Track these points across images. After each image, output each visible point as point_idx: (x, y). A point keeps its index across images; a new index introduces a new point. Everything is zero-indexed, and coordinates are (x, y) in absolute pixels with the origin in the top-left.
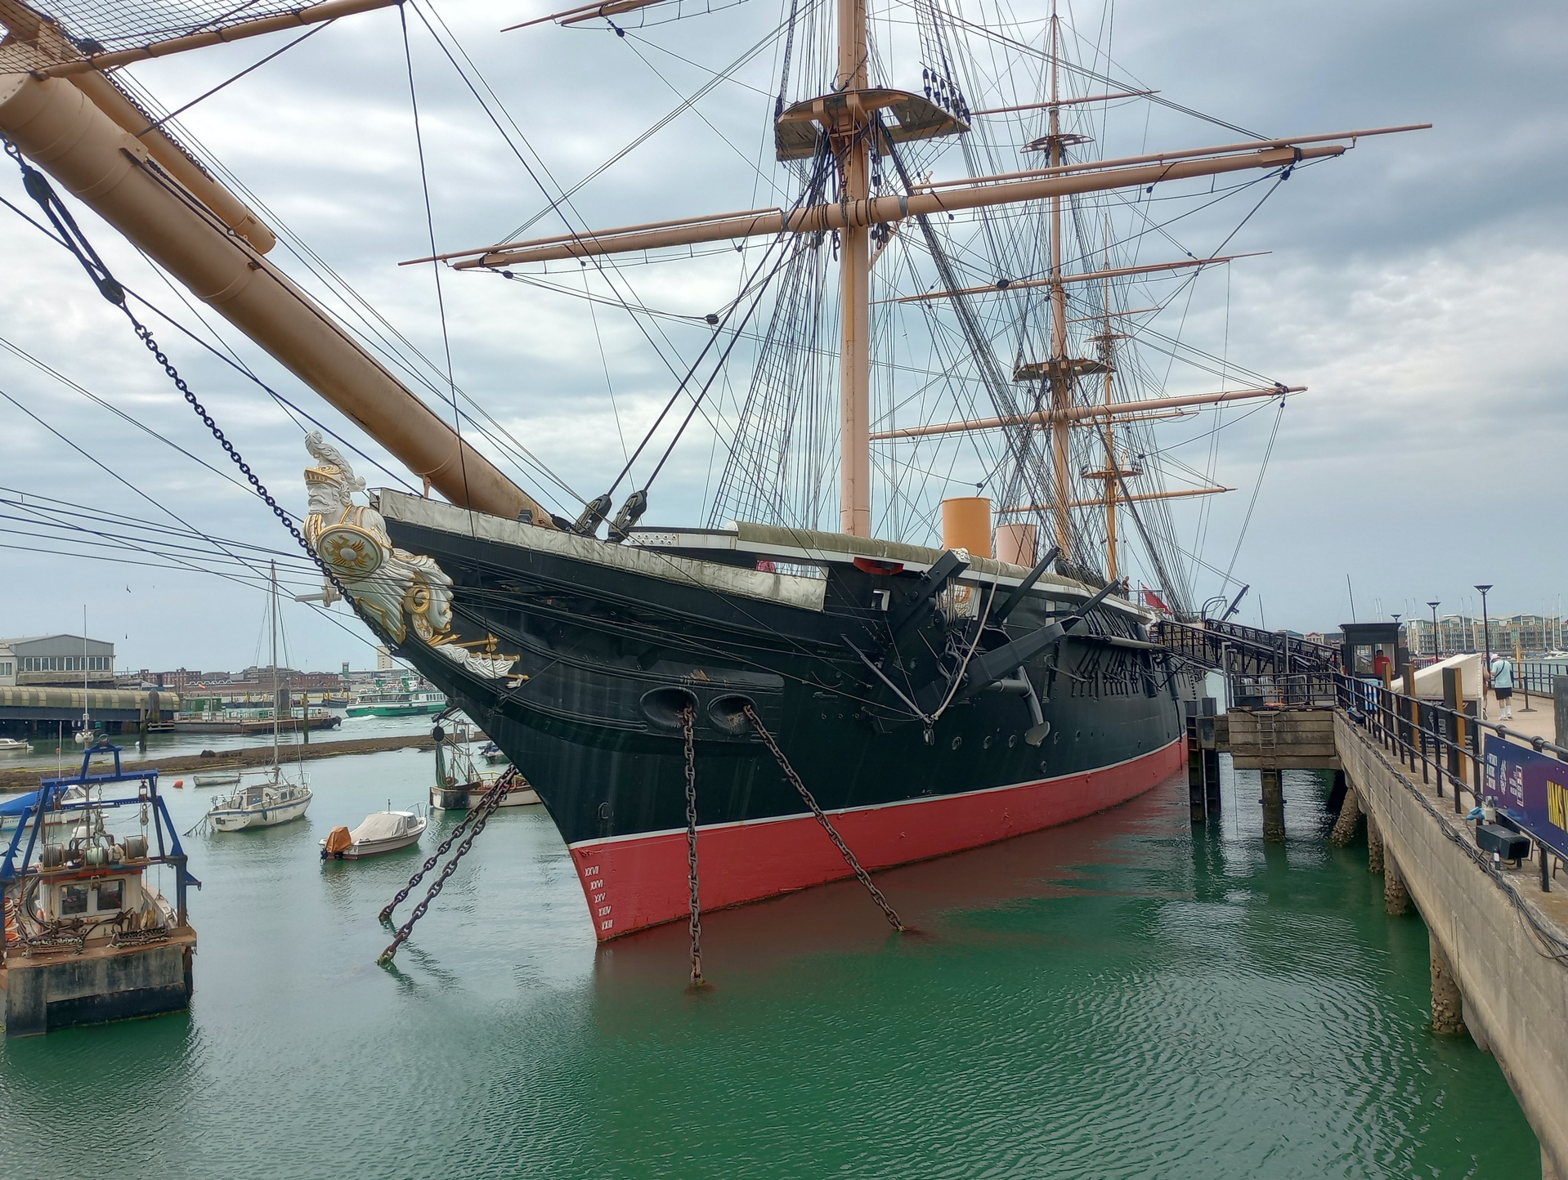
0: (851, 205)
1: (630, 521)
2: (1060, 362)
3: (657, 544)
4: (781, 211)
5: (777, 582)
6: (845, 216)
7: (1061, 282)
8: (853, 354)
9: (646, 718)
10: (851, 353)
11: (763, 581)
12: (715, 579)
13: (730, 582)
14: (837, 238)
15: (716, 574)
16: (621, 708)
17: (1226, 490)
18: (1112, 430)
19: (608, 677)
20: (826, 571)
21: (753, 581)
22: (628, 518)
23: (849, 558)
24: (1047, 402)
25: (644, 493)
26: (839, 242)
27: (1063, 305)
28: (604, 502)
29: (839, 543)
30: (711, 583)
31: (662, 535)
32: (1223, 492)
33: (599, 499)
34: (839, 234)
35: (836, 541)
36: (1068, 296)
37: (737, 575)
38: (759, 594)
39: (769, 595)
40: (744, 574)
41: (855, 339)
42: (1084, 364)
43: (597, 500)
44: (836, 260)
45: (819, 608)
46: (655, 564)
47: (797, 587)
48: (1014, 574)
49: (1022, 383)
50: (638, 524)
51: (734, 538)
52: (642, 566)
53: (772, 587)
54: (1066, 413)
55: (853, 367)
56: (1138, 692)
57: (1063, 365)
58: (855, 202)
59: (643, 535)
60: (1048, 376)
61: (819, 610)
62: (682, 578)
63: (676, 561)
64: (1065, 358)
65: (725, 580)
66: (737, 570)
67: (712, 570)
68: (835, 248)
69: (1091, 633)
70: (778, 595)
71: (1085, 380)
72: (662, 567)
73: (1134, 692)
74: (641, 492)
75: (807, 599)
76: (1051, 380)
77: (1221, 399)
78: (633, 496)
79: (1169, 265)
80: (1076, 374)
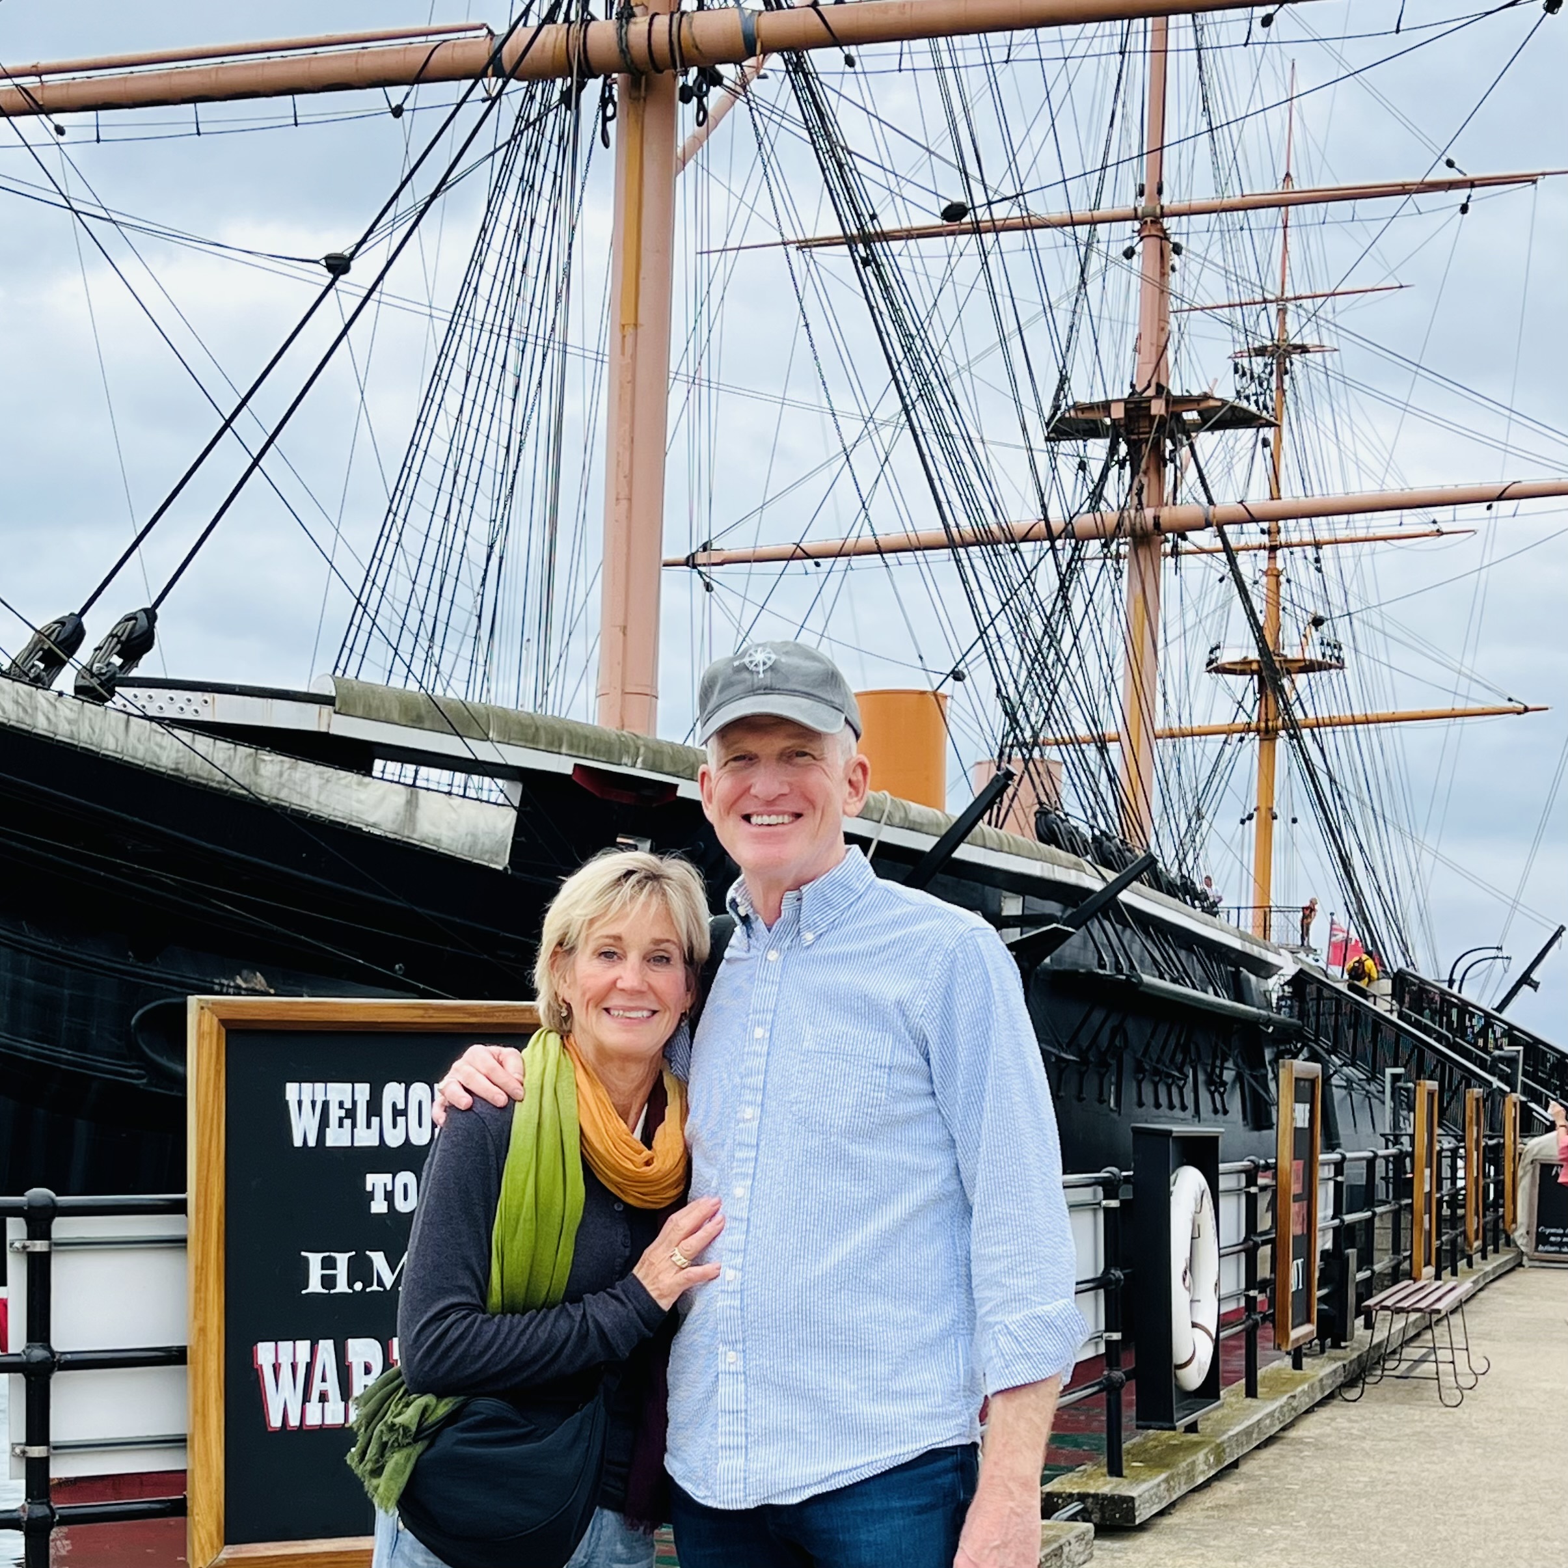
0: (638, 27)
1: (121, 667)
2: (1149, 400)
3: (171, 712)
4: (490, 32)
5: (412, 804)
6: (624, 48)
7: (1163, 215)
8: (634, 356)
9: (143, 1057)
10: (629, 350)
11: (383, 798)
12: (283, 786)
13: (314, 795)
14: (611, 96)
15: (286, 776)
16: (94, 1032)
17: (1526, 710)
18: (1280, 565)
19: (67, 970)
20: (515, 792)
21: (363, 796)
22: (117, 661)
23: (563, 765)
24: (1116, 490)
25: (151, 614)
26: (614, 105)
27: (1165, 269)
28: (69, 627)
29: (542, 732)
30: (274, 794)
31: (181, 695)
32: (1519, 713)
33: (61, 622)
34: (615, 86)
35: (537, 729)
36: (1177, 249)
37: (328, 781)
38: (374, 825)
39: (394, 828)
40: (343, 782)
41: (640, 321)
42: (1204, 405)
43: (55, 622)
44: (607, 145)
45: (501, 863)
46: (161, 747)
47: (454, 816)
48: (921, 824)
49: (1066, 446)
50: (135, 673)
51: (327, 709)
52: (135, 749)
53: (402, 813)
54: (1156, 519)
55: (633, 382)
56: (1226, 1112)
57: (1158, 408)
58: (648, 18)
59: (143, 693)
60: (1122, 430)
61: (500, 868)
62: (216, 779)
63: (203, 743)
64: (1160, 389)
65: (304, 790)
66: (329, 772)
67: (277, 768)
68: (606, 119)
69: (1103, 967)
70: (414, 831)
71: (1206, 441)
72: (174, 755)
73: (1216, 1111)
74: (145, 610)
75: (475, 843)
76: (1127, 443)
77: (1500, 498)
78: (128, 619)
79: (1403, 185)
80: (1188, 430)
